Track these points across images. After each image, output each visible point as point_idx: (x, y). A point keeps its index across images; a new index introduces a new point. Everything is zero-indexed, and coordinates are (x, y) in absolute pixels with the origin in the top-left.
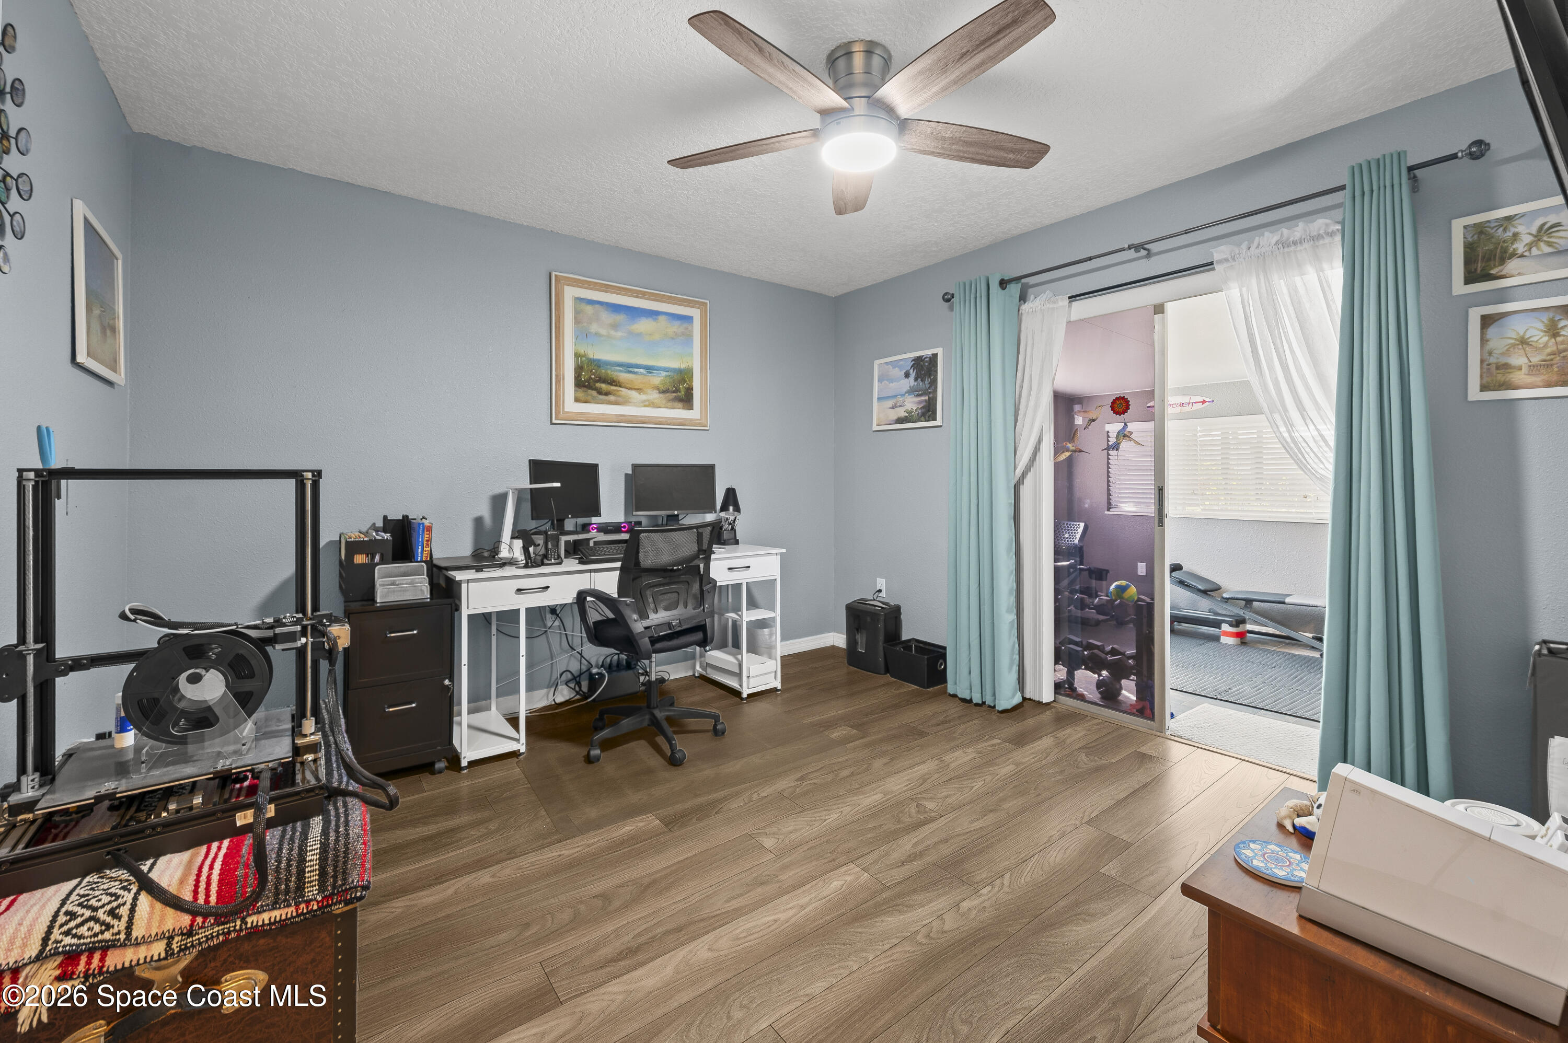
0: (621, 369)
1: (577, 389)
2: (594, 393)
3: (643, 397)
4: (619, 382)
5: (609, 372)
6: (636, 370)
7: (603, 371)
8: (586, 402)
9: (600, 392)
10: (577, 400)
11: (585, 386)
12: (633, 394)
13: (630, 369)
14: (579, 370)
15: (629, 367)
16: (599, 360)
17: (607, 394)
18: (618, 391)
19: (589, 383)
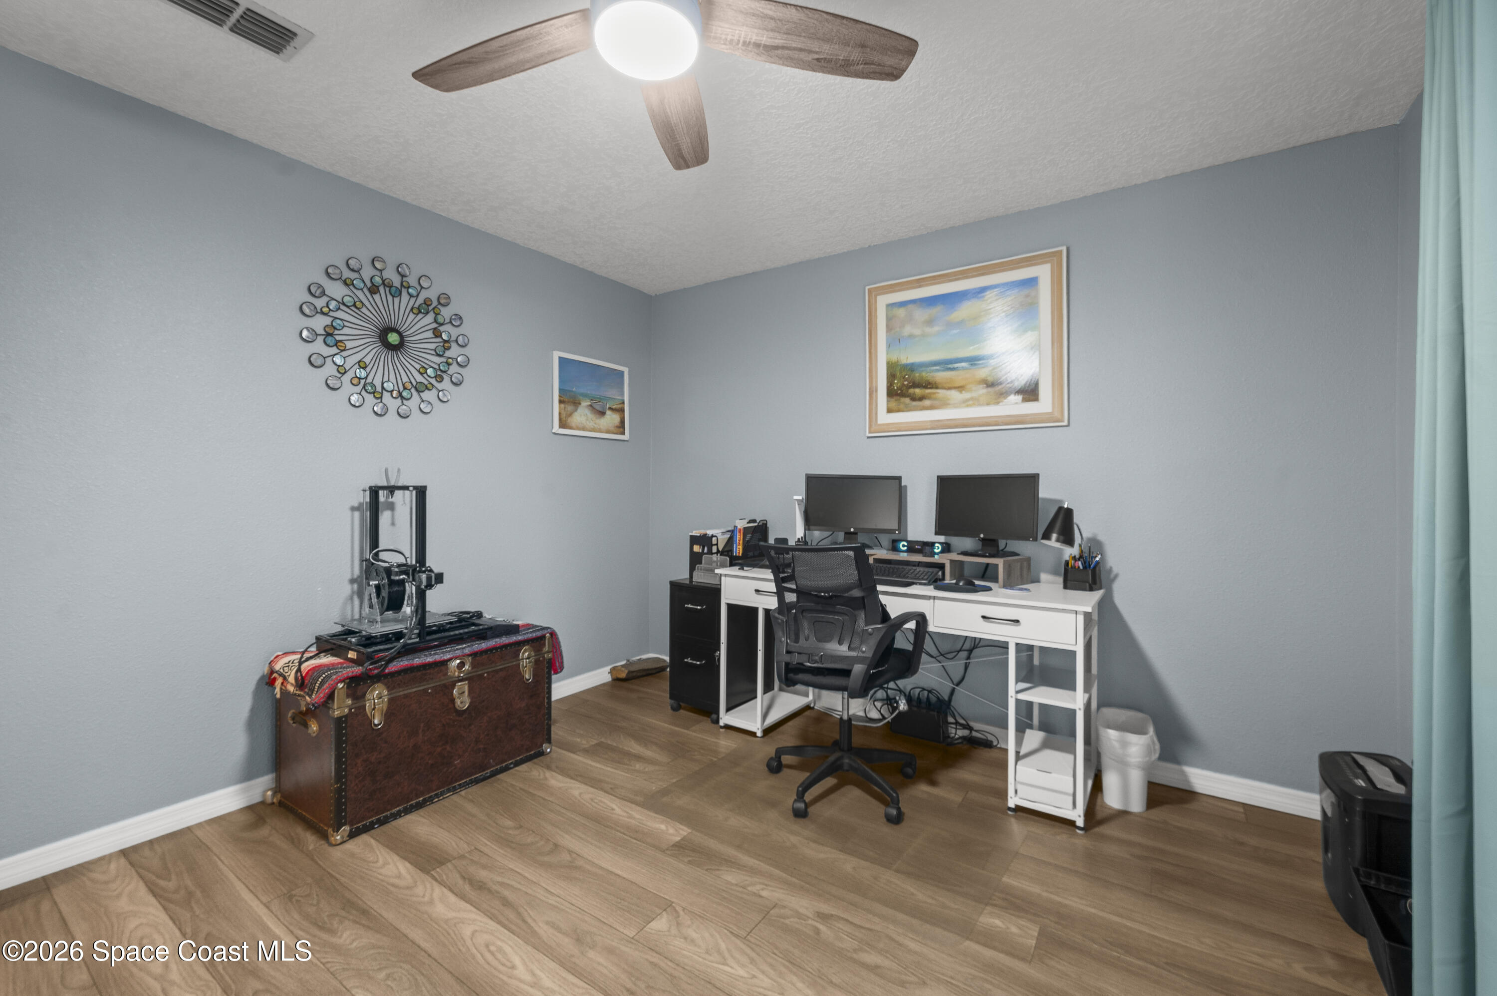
0: (938, 368)
1: (889, 399)
2: (907, 400)
3: (966, 395)
4: (935, 383)
5: (924, 374)
6: (956, 365)
7: (917, 375)
8: (899, 411)
9: (914, 398)
10: (889, 411)
11: (897, 395)
12: (954, 395)
13: (950, 366)
14: (891, 376)
15: (946, 364)
16: (912, 364)
17: (921, 399)
18: (934, 393)
19: (902, 391)
